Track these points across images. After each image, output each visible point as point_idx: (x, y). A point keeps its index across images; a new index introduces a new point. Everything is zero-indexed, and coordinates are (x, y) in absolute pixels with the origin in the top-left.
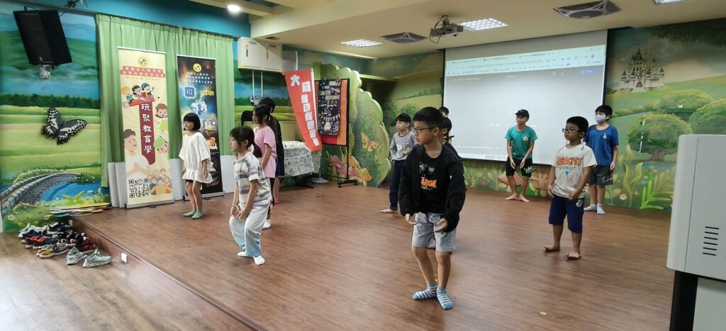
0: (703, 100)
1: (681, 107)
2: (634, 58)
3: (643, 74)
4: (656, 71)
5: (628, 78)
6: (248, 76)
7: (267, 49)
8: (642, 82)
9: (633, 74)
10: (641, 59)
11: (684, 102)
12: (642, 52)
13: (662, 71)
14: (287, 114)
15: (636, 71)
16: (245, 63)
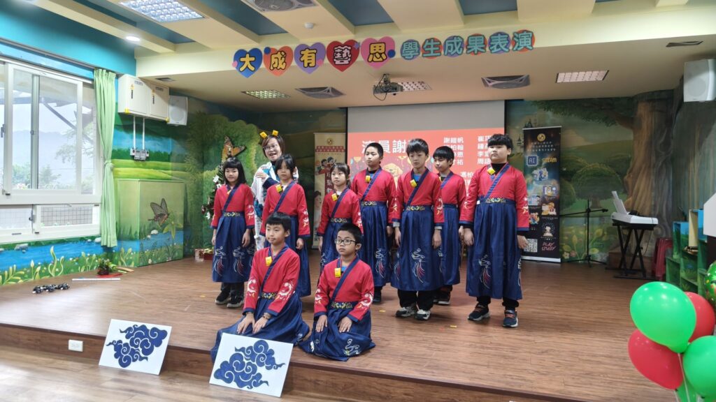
0: (581, 165)
1: (565, 169)
6: (128, 123)
7: (154, 91)
11: (567, 166)
12: (532, 122)
14: (170, 172)
16: (128, 107)
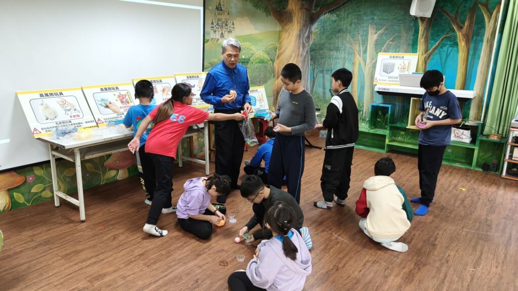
0: (252, 52)
1: (243, 57)
2: (217, 8)
3: (224, 25)
4: (230, 25)
5: (215, 28)
8: (224, 33)
9: (218, 24)
10: (221, 10)
11: (245, 53)
12: (222, 4)
13: (233, 24)
15: (219, 22)
